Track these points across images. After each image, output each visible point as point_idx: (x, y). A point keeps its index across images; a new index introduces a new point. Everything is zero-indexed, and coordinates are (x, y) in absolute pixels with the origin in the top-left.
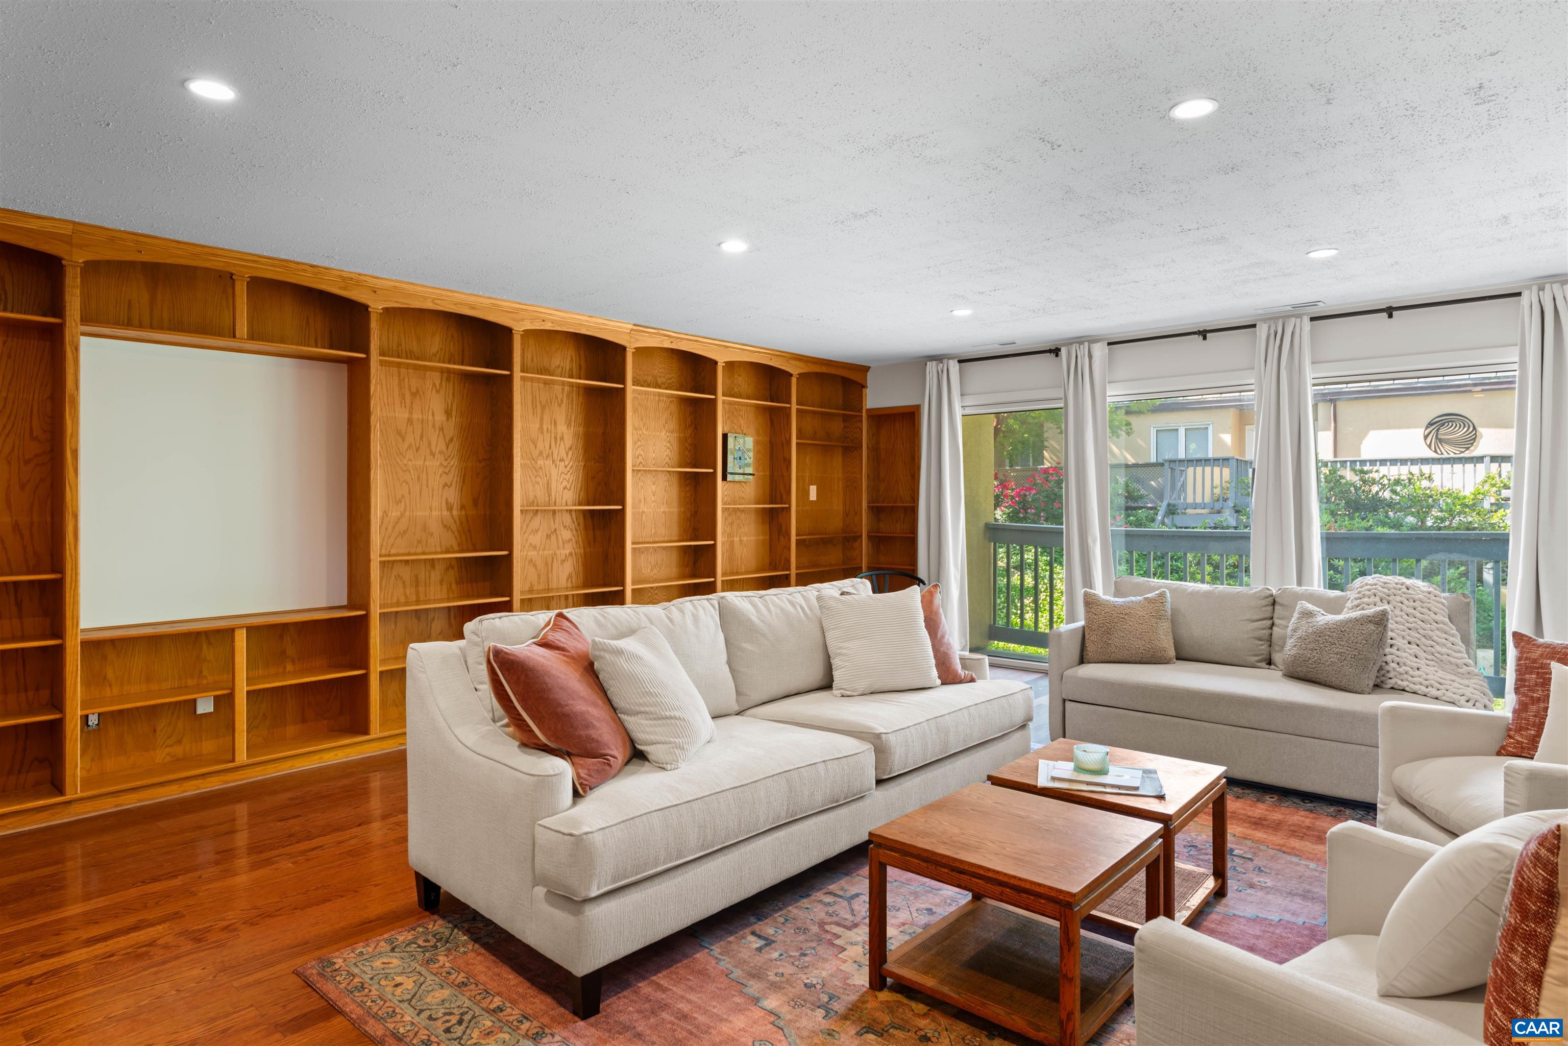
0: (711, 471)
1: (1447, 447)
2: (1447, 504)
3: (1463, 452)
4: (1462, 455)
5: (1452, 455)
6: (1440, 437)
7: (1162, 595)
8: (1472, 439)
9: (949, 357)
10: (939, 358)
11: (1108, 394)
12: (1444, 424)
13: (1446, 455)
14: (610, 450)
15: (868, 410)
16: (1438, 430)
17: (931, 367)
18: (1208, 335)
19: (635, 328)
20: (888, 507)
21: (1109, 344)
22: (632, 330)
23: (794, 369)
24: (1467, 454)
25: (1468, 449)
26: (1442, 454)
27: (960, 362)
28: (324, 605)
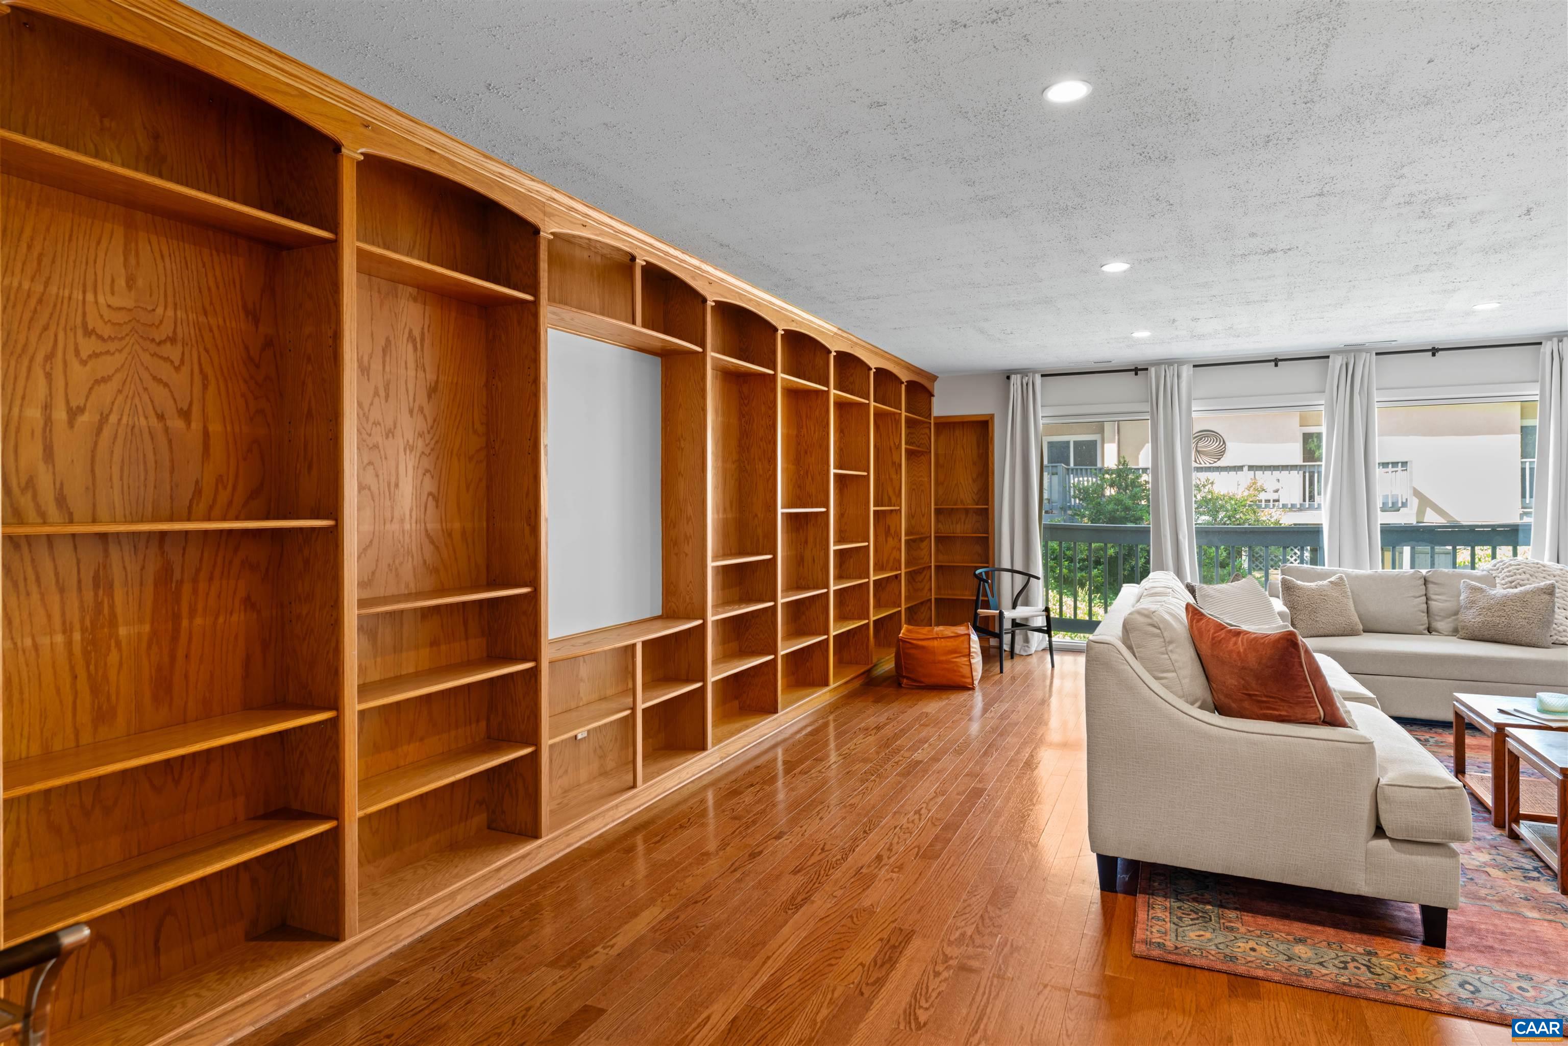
0: (865, 474)
1: (1204, 458)
2: (1231, 505)
3: (1215, 462)
4: (1214, 465)
5: (1208, 465)
6: (1199, 449)
7: (1341, 578)
8: (1221, 454)
9: (1034, 371)
10: (1023, 372)
11: (1193, 409)
12: (1201, 439)
13: (1203, 465)
14: (806, 452)
15: (936, 418)
16: (1198, 443)
17: (1015, 379)
18: (1280, 363)
19: (840, 332)
20: (947, 509)
21: (1195, 366)
22: (836, 334)
23: (904, 376)
24: (1218, 464)
25: (1219, 459)
26: (1200, 464)
27: (1043, 376)
28: (648, 616)
